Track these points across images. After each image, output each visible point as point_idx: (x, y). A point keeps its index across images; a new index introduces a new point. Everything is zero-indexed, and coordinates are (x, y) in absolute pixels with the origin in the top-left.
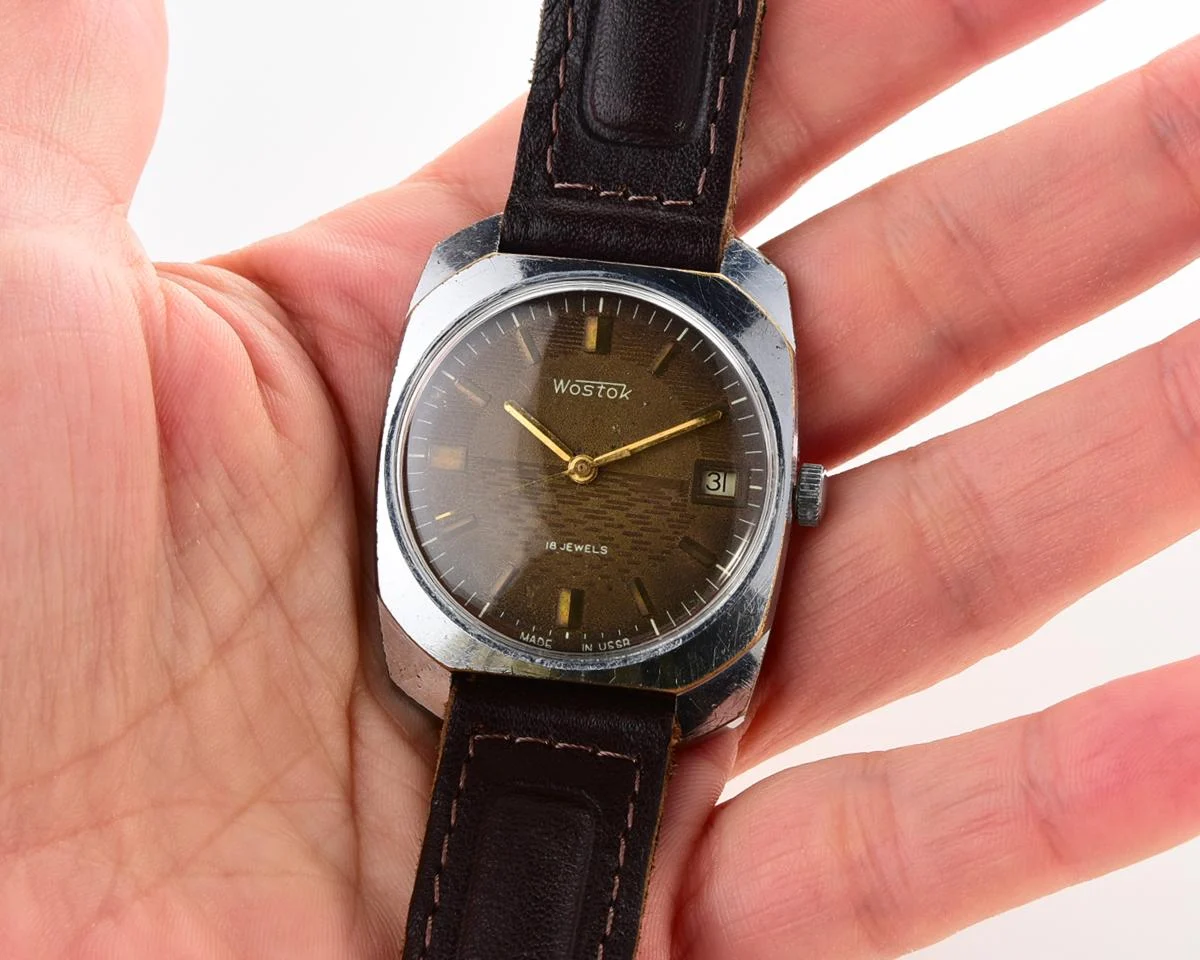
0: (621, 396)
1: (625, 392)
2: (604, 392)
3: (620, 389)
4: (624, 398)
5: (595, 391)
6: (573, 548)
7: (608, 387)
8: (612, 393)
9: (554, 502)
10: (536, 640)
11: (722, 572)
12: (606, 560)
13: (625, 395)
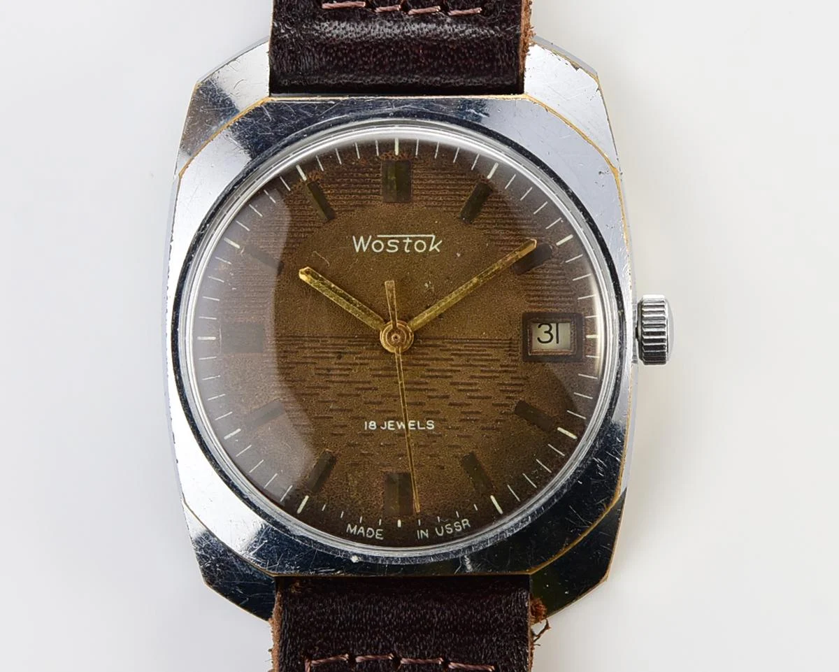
0: (431, 249)
1: (435, 243)
2: (411, 245)
3: (428, 241)
4: (435, 250)
5: (401, 245)
6: (395, 426)
7: (414, 239)
8: (420, 246)
9: (368, 378)
10: (365, 531)
11: (565, 435)
12: (433, 435)
13: (436, 247)
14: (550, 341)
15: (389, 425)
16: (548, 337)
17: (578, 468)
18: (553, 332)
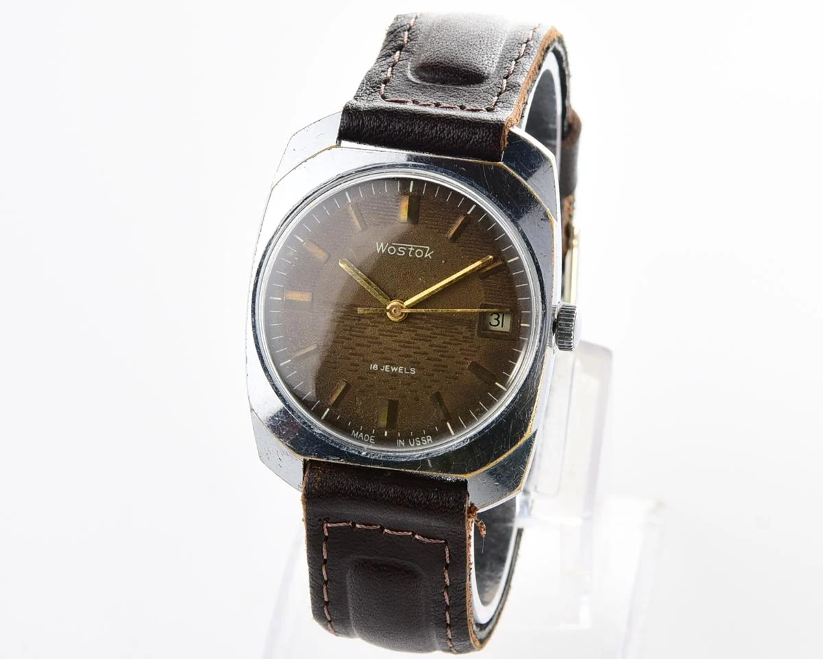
0: (426, 256)
1: (429, 253)
2: (413, 252)
3: (425, 250)
4: (428, 257)
5: (407, 252)
6: (390, 370)
7: (416, 249)
9: (377, 335)
10: (364, 436)
11: (500, 388)
12: (414, 378)
13: (429, 255)
14: (498, 325)
15: (386, 368)
16: (495, 322)
17: (504, 411)
18: (500, 319)
